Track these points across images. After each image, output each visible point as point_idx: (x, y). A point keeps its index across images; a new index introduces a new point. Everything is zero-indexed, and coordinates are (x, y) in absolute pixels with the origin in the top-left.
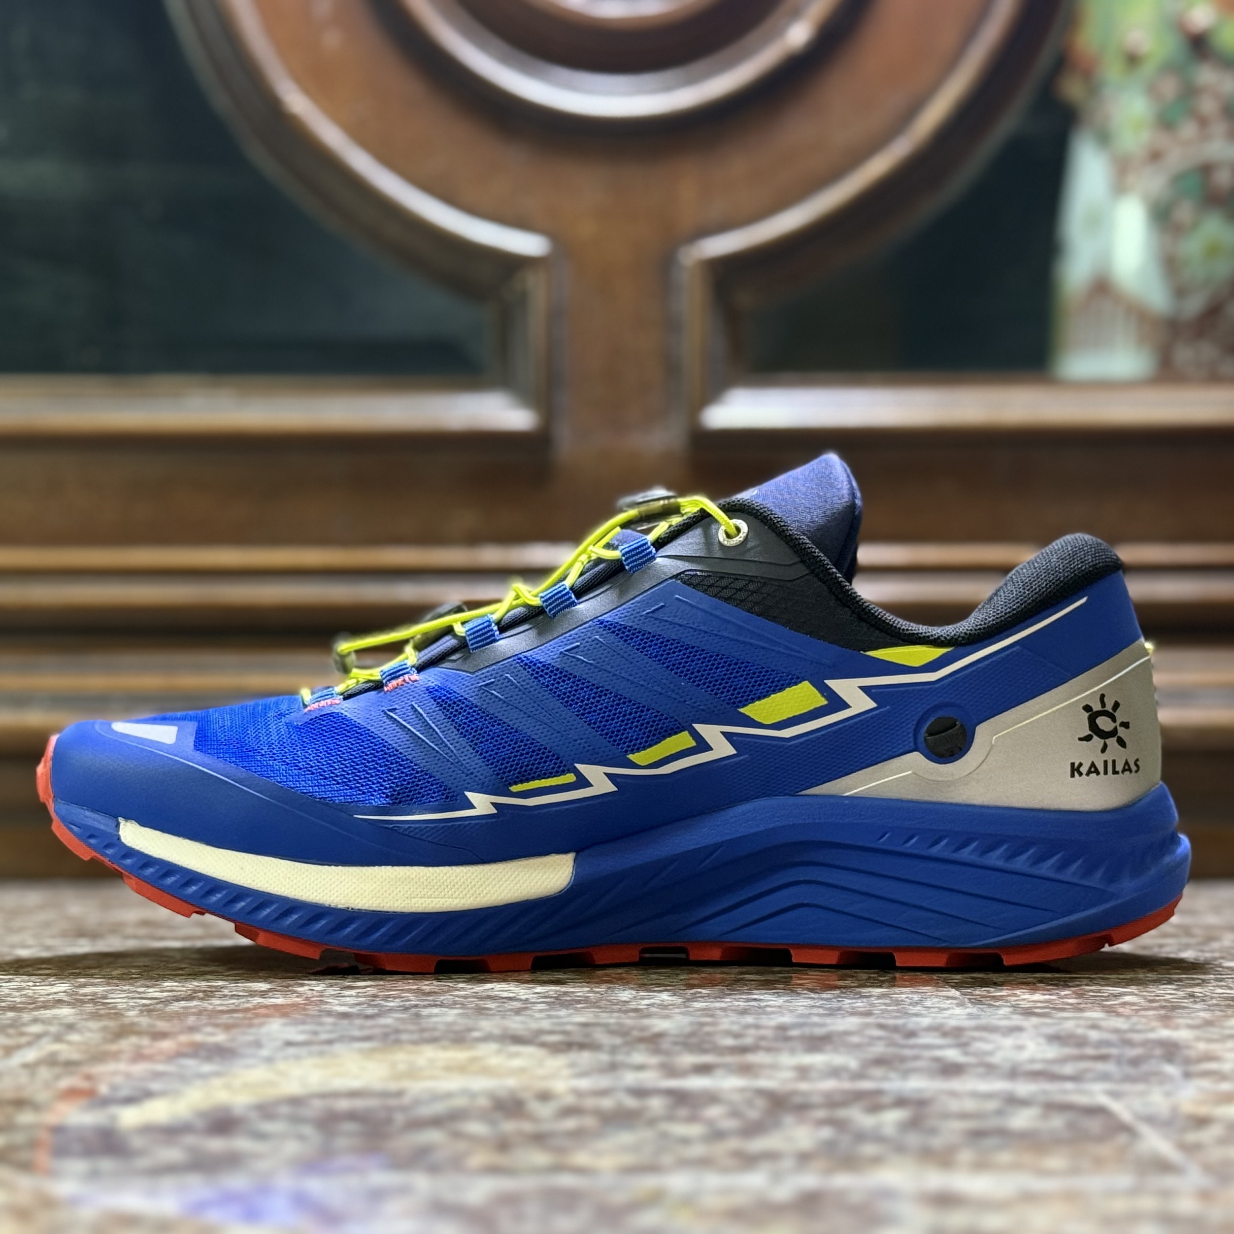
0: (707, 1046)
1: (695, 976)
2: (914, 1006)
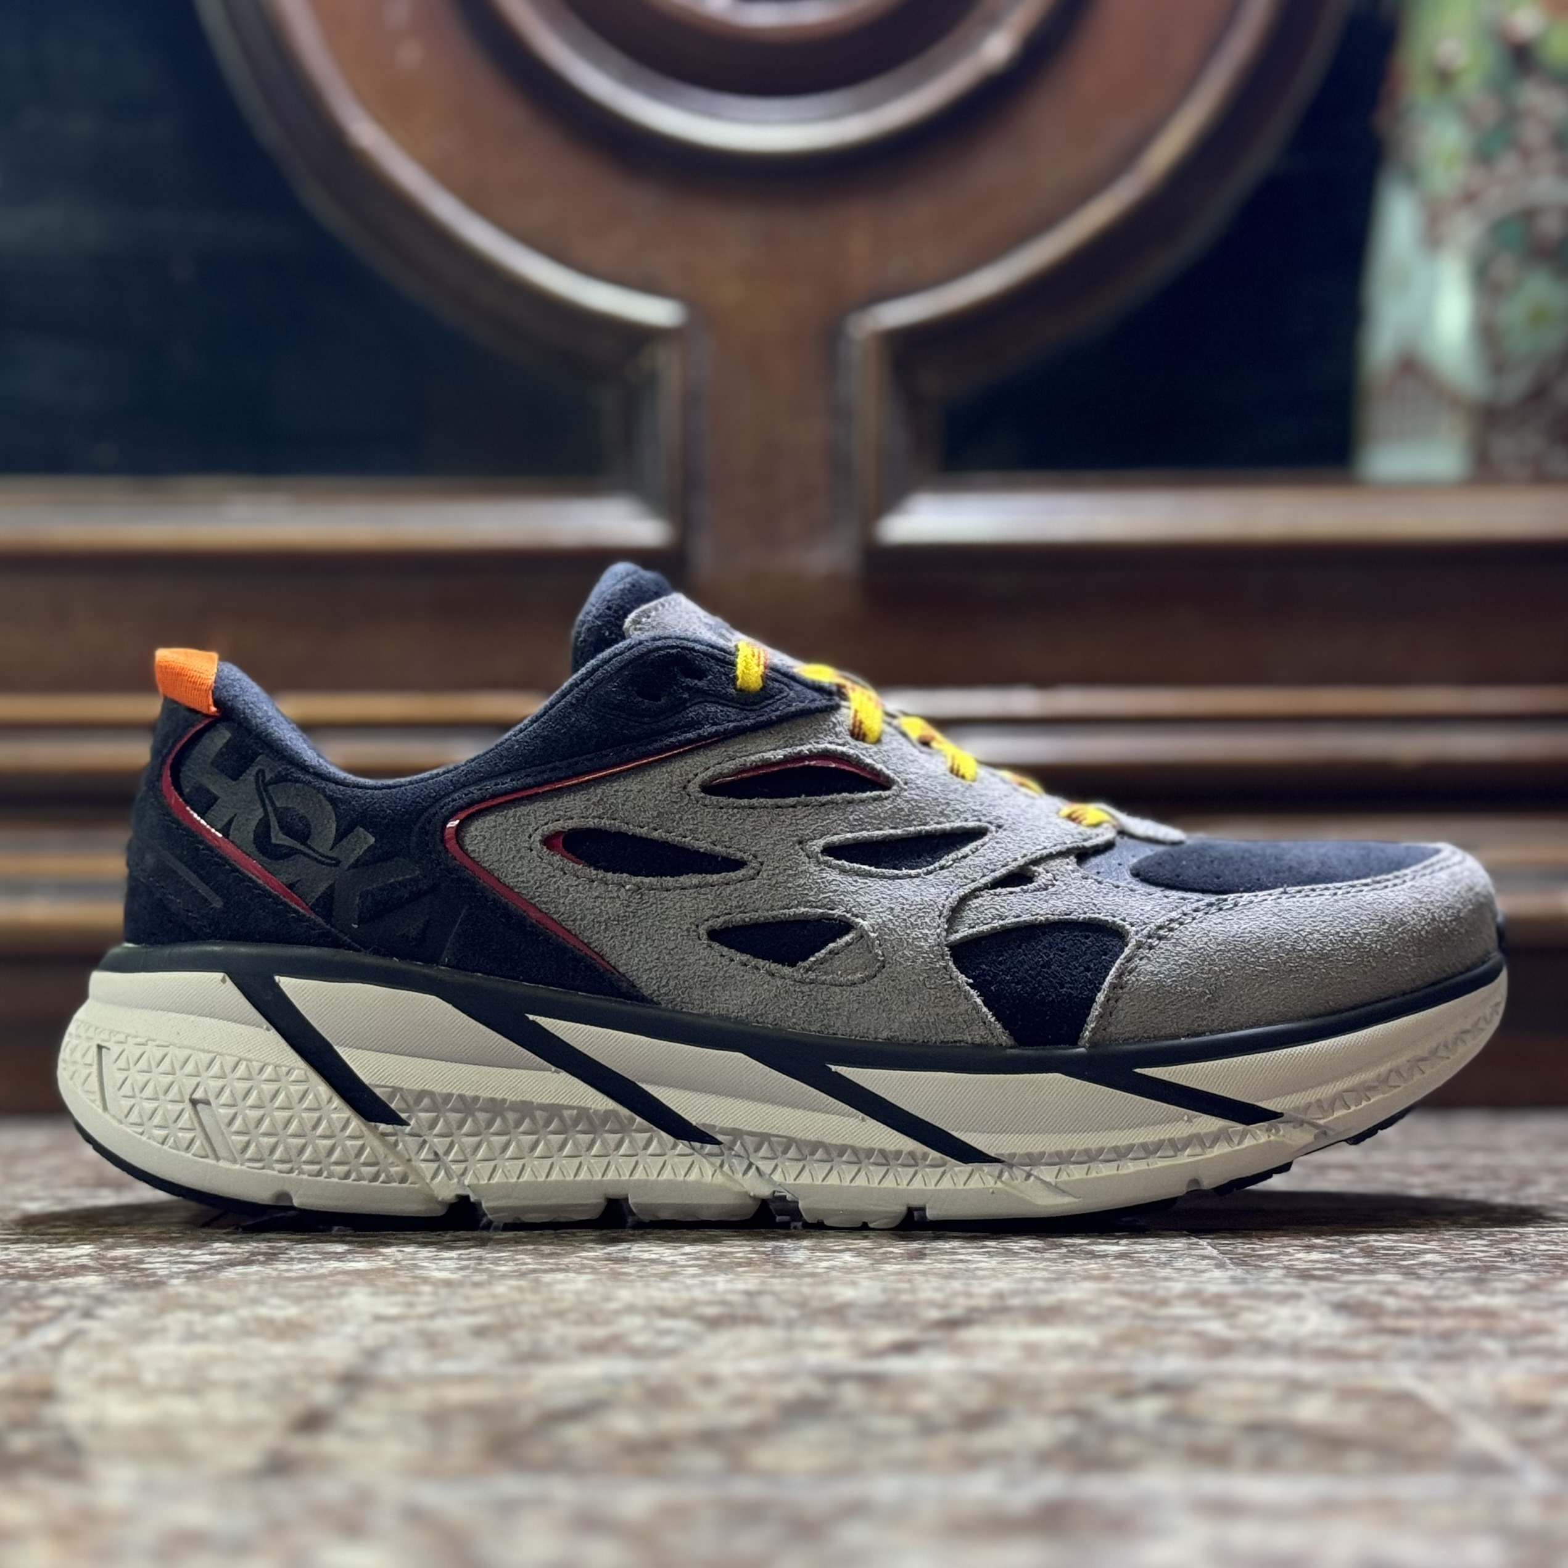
2: (1161, 1268)
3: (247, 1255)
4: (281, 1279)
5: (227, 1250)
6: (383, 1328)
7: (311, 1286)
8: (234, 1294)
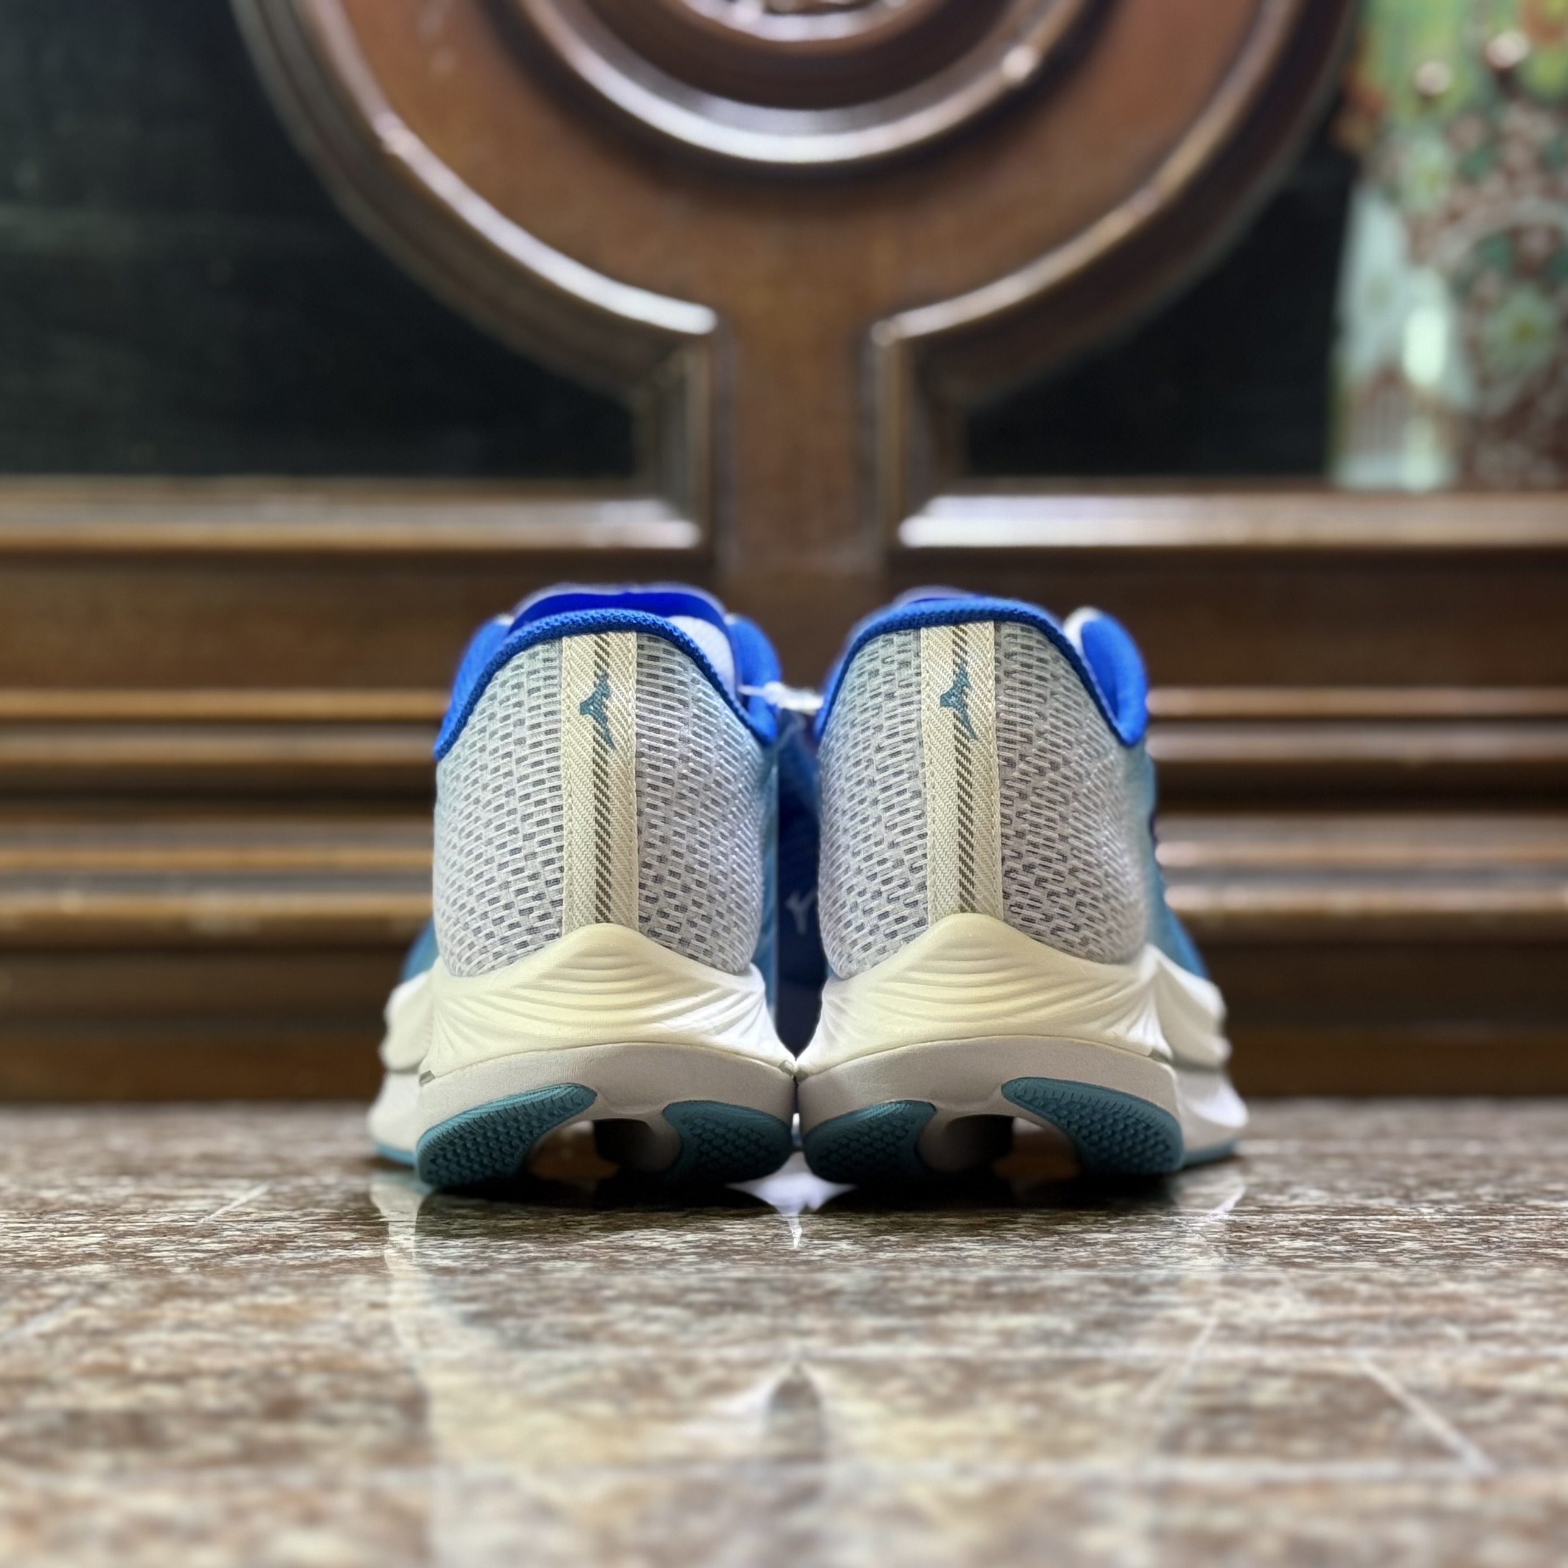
0: (891, 1306)
1: (883, 1219)
2: (1148, 1255)
4: (284, 1268)
7: (313, 1274)
8: (235, 1282)
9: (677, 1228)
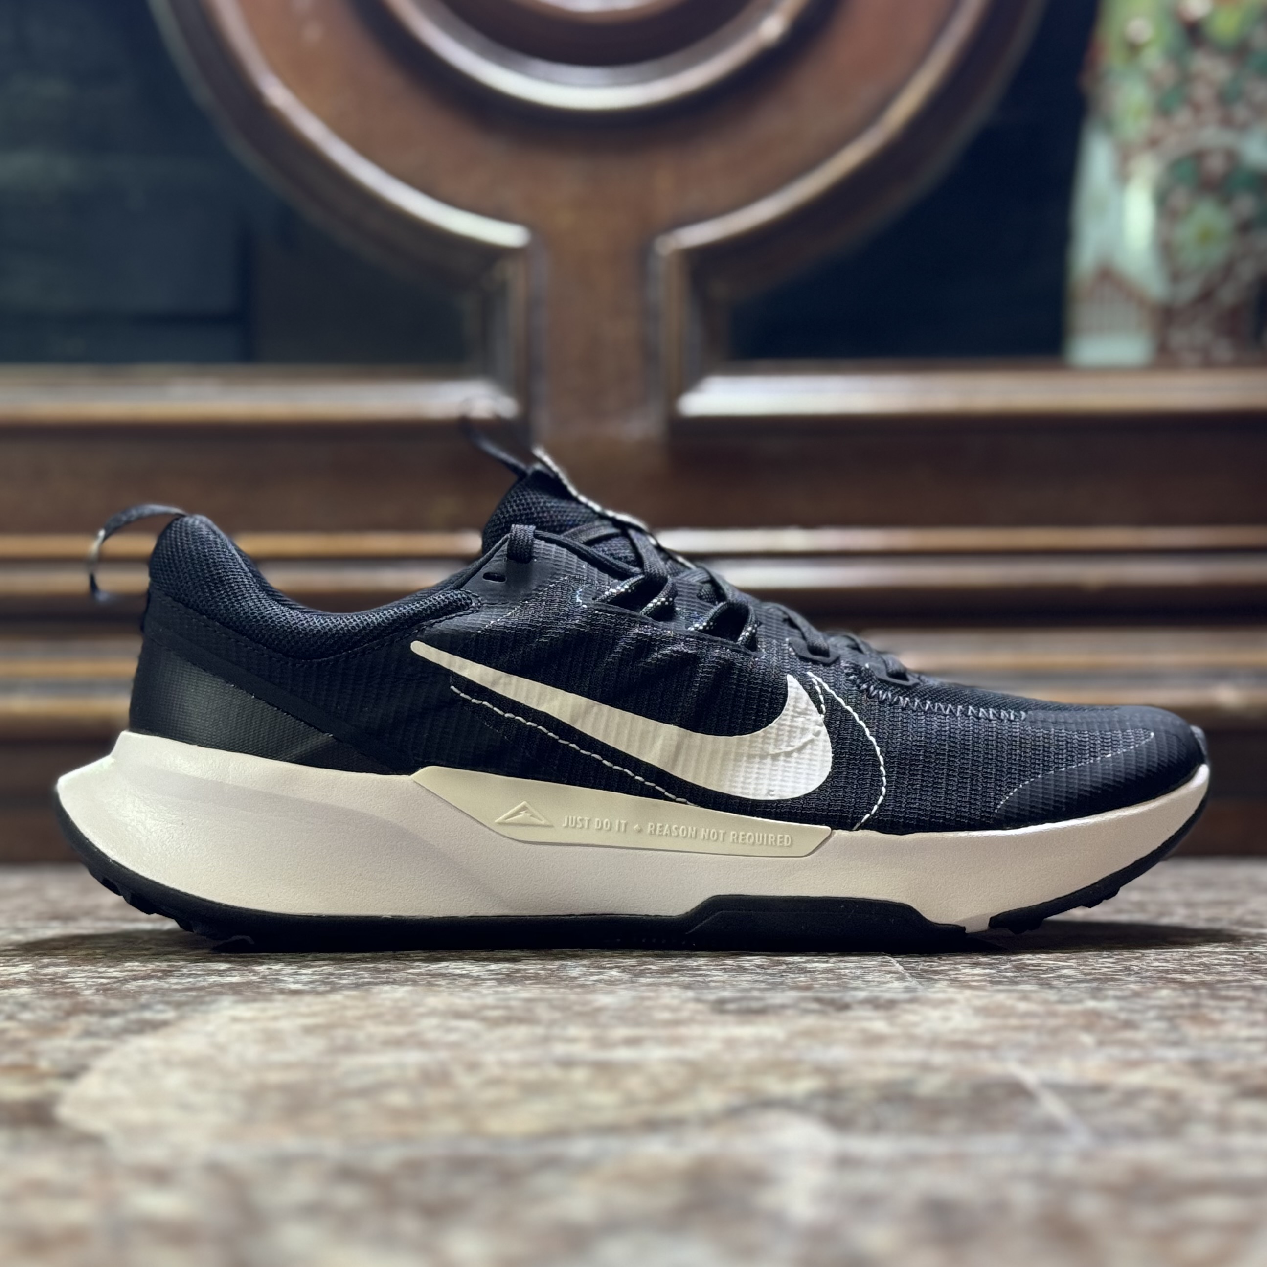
0: (642, 1020)
2: (855, 980)
3: (149, 972)
4: (169, 991)
5: (135, 968)
6: (238, 1027)
7: (191, 996)
8: (129, 1003)
9: (484, 960)
